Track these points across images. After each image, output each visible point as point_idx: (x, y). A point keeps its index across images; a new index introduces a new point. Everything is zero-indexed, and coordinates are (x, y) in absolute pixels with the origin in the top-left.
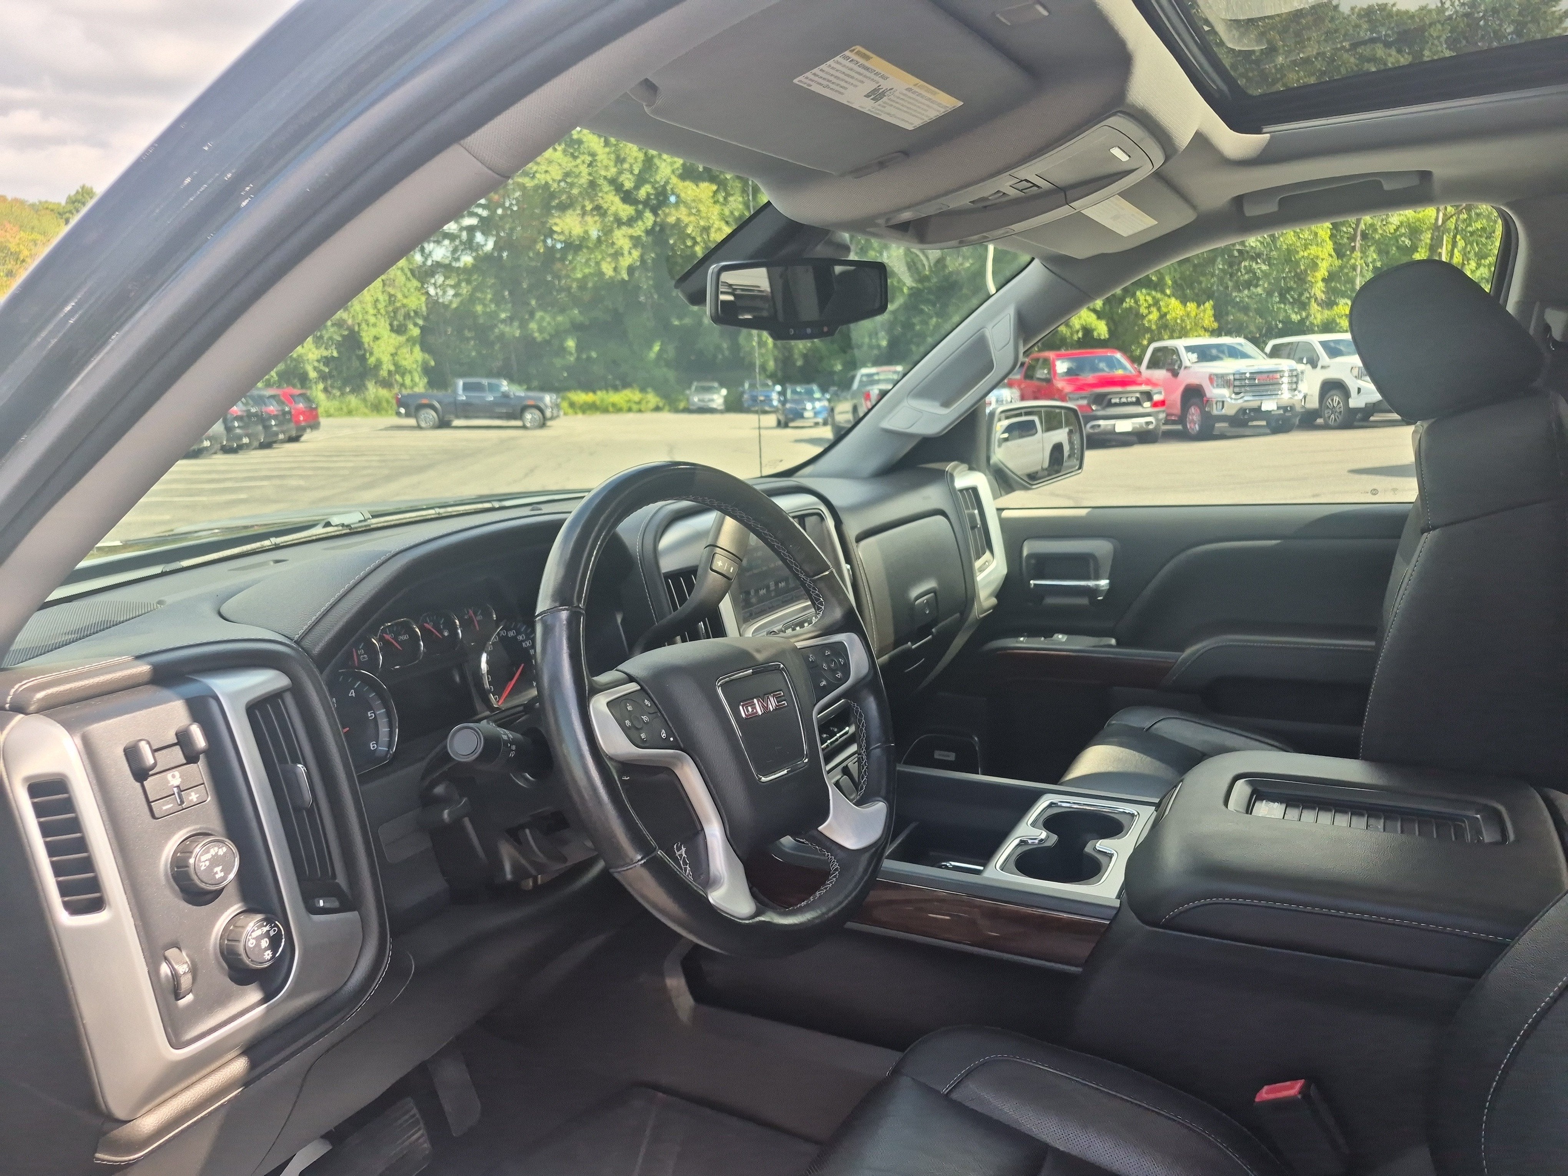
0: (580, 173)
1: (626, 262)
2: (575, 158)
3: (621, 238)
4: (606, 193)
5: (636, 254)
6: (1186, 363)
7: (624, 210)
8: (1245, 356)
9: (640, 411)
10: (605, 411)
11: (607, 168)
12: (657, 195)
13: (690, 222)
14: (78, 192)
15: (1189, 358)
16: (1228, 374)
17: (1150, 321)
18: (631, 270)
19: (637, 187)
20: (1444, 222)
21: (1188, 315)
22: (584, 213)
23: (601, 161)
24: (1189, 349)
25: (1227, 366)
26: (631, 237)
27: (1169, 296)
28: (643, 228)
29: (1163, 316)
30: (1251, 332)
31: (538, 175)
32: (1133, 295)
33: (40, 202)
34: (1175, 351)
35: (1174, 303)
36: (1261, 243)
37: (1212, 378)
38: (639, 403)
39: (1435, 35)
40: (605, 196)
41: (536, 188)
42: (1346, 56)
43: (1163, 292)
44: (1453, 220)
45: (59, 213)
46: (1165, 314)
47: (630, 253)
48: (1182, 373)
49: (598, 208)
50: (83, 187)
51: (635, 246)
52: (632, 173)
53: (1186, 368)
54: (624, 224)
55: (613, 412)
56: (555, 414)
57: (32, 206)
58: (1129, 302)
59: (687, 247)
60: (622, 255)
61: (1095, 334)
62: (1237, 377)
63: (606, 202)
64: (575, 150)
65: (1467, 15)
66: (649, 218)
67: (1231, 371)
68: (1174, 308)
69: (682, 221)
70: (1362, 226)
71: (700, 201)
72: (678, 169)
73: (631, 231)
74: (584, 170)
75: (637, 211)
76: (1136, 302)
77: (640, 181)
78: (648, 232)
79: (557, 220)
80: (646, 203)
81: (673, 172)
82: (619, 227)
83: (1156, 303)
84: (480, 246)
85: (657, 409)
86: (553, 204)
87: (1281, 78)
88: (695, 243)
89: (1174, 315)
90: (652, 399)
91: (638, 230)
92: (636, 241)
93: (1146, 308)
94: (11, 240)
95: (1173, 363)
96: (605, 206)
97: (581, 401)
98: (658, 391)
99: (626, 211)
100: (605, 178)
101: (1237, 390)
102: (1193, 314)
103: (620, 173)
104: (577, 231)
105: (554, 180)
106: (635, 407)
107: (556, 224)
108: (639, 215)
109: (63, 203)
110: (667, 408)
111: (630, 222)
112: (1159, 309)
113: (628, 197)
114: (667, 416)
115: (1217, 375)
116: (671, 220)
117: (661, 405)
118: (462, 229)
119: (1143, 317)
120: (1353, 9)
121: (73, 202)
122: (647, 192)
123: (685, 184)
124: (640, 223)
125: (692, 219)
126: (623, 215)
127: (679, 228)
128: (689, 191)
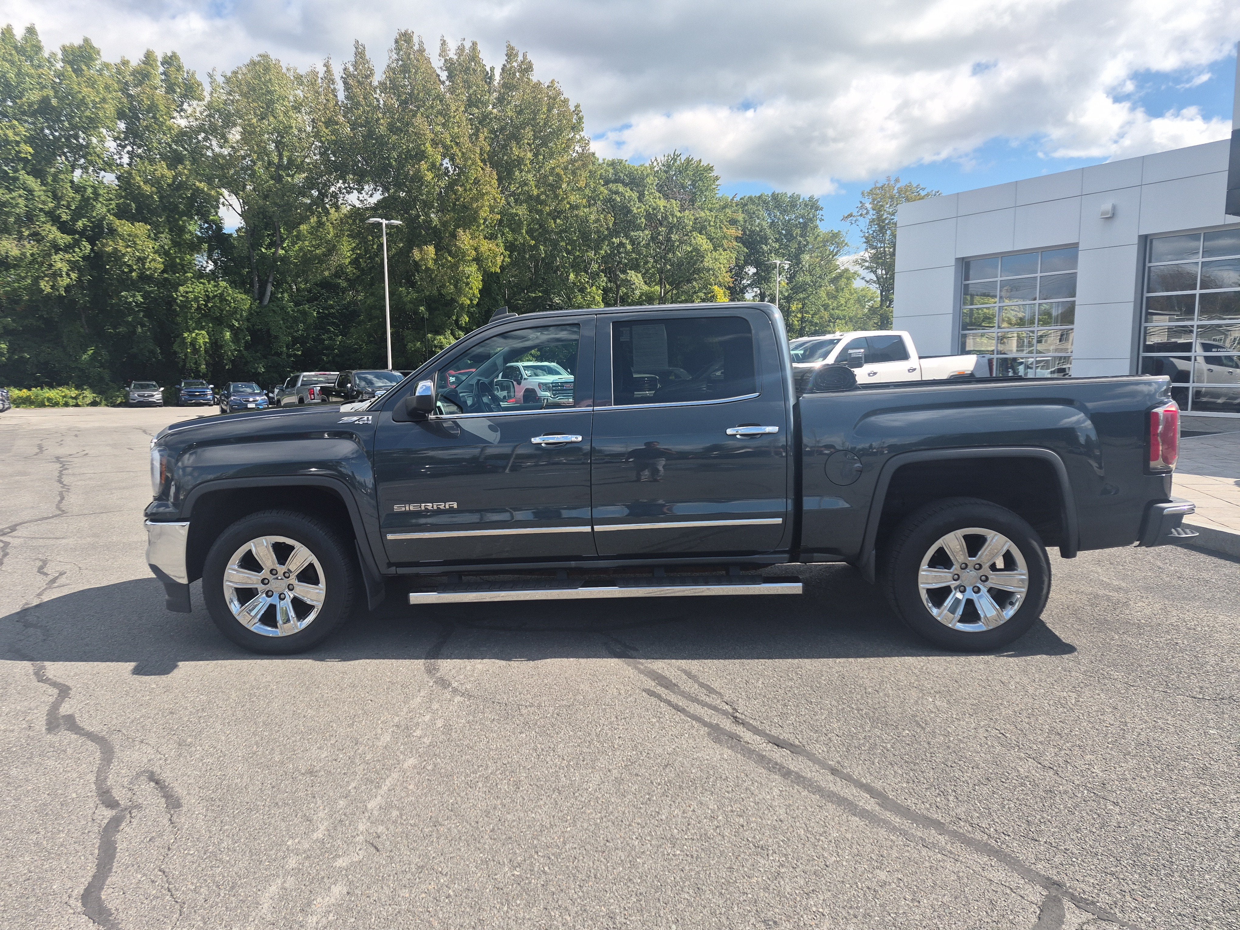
0: (18, 204)
1: (65, 281)
3: (59, 262)
4: (43, 223)
5: (74, 276)
6: (525, 376)
7: (62, 238)
8: (558, 373)
9: (77, 405)
10: (42, 405)
11: (44, 203)
12: (93, 229)
13: (127, 252)
15: (525, 373)
16: (549, 383)
18: (68, 288)
19: (74, 219)
20: (665, 294)
22: (21, 238)
23: (39, 197)
24: (526, 368)
25: (550, 379)
26: (69, 261)
28: (80, 255)
30: (561, 358)
34: (518, 368)
36: (562, 301)
37: (540, 385)
38: (75, 398)
39: (650, 182)
40: (42, 225)
42: (602, 189)
44: (670, 293)
47: (68, 274)
48: (523, 382)
49: (35, 235)
52: (69, 209)
53: (525, 379)
54: (61, 249)
55: (48, 406)
56: (6, 406)
59: (123, 272)
60: (60, 275)
62: (554, 384)
63: (44, 230)
65: (666, 172)
66: (87, 247)
67: (551, 381)
69: (119, 251)
70: (621, 293)
71: (136, 236)
72: (113, 209)
73: (68, 256)
74: (22, 202)
75: (74, 239)
77: (77, 214)
78: (85, 259)
80: (84, 233)
81: (109, 211)
82: (57, 252)
85: (94, 404)
87: (567, 198)
88: (132, 270)
90: (89, 395)
91: (76, 256)
92: (74, 266)
95: (517, 376)
96: (43, 233)
97: (15, 396)
98: (94, 388)
99: (63, 239)
100: (41, 210)
101: (554, 392)
103: (58, 207)
104: (14, 252)
106: (71, 402)
108: (76, 243)
110: (104, 402)
111: (68, 248)
113: (64, 228)
114: (103, 410)
115: (542, 383)
116: (109, 249)
117: (98, 400)
120: (604, 160)
122: (84, 224)
123: (123, 222)
124: (77, 250)
125: (129, 250)
126: (61, 242)
127: (116, 256)
128: (124, 227)
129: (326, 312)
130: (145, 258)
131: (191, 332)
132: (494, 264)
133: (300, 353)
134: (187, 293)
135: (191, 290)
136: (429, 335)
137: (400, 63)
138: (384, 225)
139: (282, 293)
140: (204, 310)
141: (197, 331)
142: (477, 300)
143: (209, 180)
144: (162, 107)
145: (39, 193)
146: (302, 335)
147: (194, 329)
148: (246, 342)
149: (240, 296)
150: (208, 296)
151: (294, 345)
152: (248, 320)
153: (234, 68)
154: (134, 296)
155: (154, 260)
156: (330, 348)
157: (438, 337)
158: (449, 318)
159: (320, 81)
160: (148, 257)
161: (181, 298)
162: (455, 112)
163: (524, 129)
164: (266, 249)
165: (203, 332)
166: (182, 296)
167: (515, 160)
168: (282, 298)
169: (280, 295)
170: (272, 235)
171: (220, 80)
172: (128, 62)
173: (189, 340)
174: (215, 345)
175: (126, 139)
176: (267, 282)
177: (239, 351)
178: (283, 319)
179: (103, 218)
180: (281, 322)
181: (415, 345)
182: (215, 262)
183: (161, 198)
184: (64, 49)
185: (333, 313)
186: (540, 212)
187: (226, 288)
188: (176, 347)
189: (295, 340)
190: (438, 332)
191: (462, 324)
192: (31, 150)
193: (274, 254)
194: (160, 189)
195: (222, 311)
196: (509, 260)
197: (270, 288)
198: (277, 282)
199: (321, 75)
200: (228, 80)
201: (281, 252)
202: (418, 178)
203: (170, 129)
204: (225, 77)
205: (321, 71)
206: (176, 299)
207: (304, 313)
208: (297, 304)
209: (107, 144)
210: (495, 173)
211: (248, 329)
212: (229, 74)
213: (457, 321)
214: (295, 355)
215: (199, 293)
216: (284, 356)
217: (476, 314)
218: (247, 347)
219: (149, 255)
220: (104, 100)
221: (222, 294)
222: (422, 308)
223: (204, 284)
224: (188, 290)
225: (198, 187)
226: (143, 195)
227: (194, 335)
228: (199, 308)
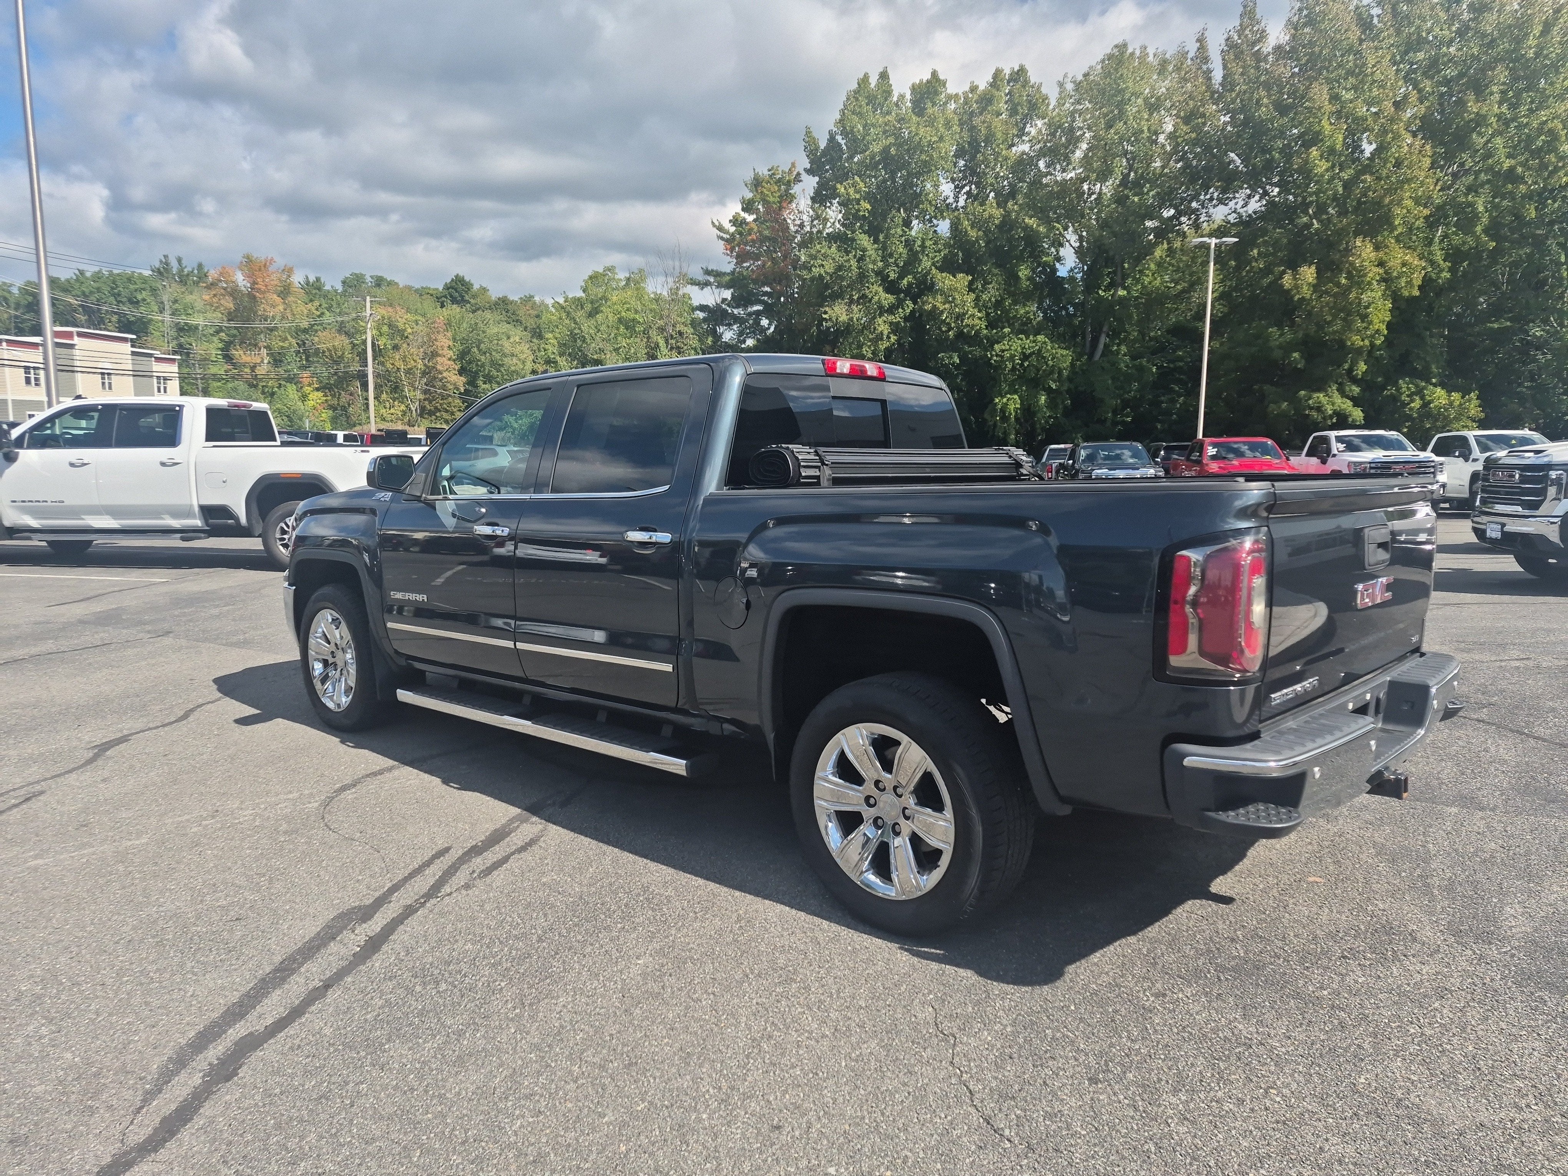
2: (847, 253)
3: (882, 326)
4: (872, 284)
5: (893, 338)
6: (1335, 451)
7: (885, 299)
11: (874, 262)
12: (917, 286)
13: (945, 309)
14: (452, 280)
16: (1371, 463)
17: (1411, 409)
19: (901, 277)
21: (1451, 404)
22: (851, 302)
23: (870, 256)
24: (1339, 439)
26: (891, 323)
27: (1435, 385)
28: (902, 315)
29: (1426, 404)
31: (813, 269)
32: (1395, 384)
33: (422, 288)
34: (1328, 441)
35: (1439, 392)
40: (871, 286)
41: (813, 279)
43: (1428, 381)
45: (437, 298)
46: (1430, 402)
47: (888, 337)
48: (1330, 459)
49: (864, 296)
50: (457, 276)
51: (894, 332)
52: (897, 266)
53: (1334, 456)
54: (885, 312)
57: (417, 291)
58: (1390, 391)
59: (941, 331)
60: (882, 339)
61: (1350, 419)
62: (1373, 465)
63: (872, 292)
64: (848, 246)
66: (909, 305)
68: (1439, 396)
69: (938, 309)
71: (956, 290)
72: (938, 262)
73: (891, 318)
74: (854, 263)
75: (898, 299)
76: (1398, 389)
77: (904, 271)
78: (906, 319)
79: (827, 309)
80: (908, 292)
81: (933, 264)
82: (881, 315)
83: (1420, 392)
84: (763, 330)
86: (827, 293)
88: (950, 329)
89: (1436, 403)
91: (898, 316)
92: (895, 328)
93: (1408, 396)
94: (400, 319)
95: (1324, 450)
96: (870, 295)
99: (888, 299)
100: (873, 270)
102: (1457, 403)
103: (887, 265)
104: (844, 318)
105: (826, 273)
107: (826, 313)
108: (900, 304)
109: (441, 289)
111: (891, 310)
112: (1422, 398)
113: (891, 287)
115: (1358, 463)
116: (928, 307)
118: (750, 314)
119: (1404, 405)
121: (448, 289)
122: (908, 282)
123: (944, 275)
124: (900, 310)
125: (947, 306)
126: (885, 304)
127: (934, 314)
128: (944, 280)
129: (1172, 366)
130: (964, 314)
131: (1002, 397)
132: (1410, 283)
133: (1129, 419)
134: (1003, 351)
135: (1008, 347)
136: (1303, 393)
137: (1305, 12)
138: (1213, 246)
139: (1119, 345)
140: (1019, 371)
141: (1009, 396)
142: (1383, 339)
143: (1042, 214)
144: (999, 135)
145: (871, 252)
146: (1135, 397)
147: (1006, 394)
148: (1065, 407)
149: (1060, 351)
150: (1024, 354)
151: (1124, 409)
152: (1070, 379)
153: (1085, 70)
154: (951, 357)
155: (973, 316)
156: (1168, 413)
157: (1315, 395)
158: (1339, 366)
159: (1189, 62)
160: (967, 313)
161: (995, 358)
162: (1374, 66)
163: (1493, 69)
164: (1105, 291)
165: (1016, 397)
166: (997, 355)
167: (1471, 120)
168: (1118, 352)
169: (1115, 348)
170: (1115, 272)
171: (1070, 87)
172: (977, 87)
173: (999, 406)
174: (1028, 411)
175: (965, 178)
176: (1100, 332)
177: (1056, 418)
178: (1113, 378)
179: (928, 273)
180: (1110, 382)
181: (1280, 407)
182: (1045, 313)
183: (988, 243)
184: (914, 88)
185: (1181, 367)
186: (1512, 195)
187: (1045, 343)
188: (986, 416)
189: (1126, 404)
190: (1320, 386)
191: (1357, 374)
192: (868, 207)
193: (1113, 296)
194: (987, 232)
195: (1038, 370)
196: (1448, 275)
197: (1103, 340)
198: (1114, 331)
199: (1191, 55)
200: (1078, 85)
201: (1122, 292)
202: (1306, 171)
203: (1006, 159)
204: (1074, 82)
205: (1192, 48)
206: (990, 359)
207: (1141, 369)
208: (1133, 358)
209: (942, 188)
210: (1428, 147)
211: (1068, 391)
212: (1080, 78)
213: (1350, 371)
214: (1124, 423)
215: (1016, 350)
216: (1108, 424)
217: (1384, 359)
218: (1067, 412)
219: (968, 310)
220: (941, 139)
221: (1040, 350)
222: (1296, 355)
223: (1022, 340)
224: (1004, 348)
225: (1027, 225)
226: (968, 241)
227: (1005, 400)
228: (1014, 369)
